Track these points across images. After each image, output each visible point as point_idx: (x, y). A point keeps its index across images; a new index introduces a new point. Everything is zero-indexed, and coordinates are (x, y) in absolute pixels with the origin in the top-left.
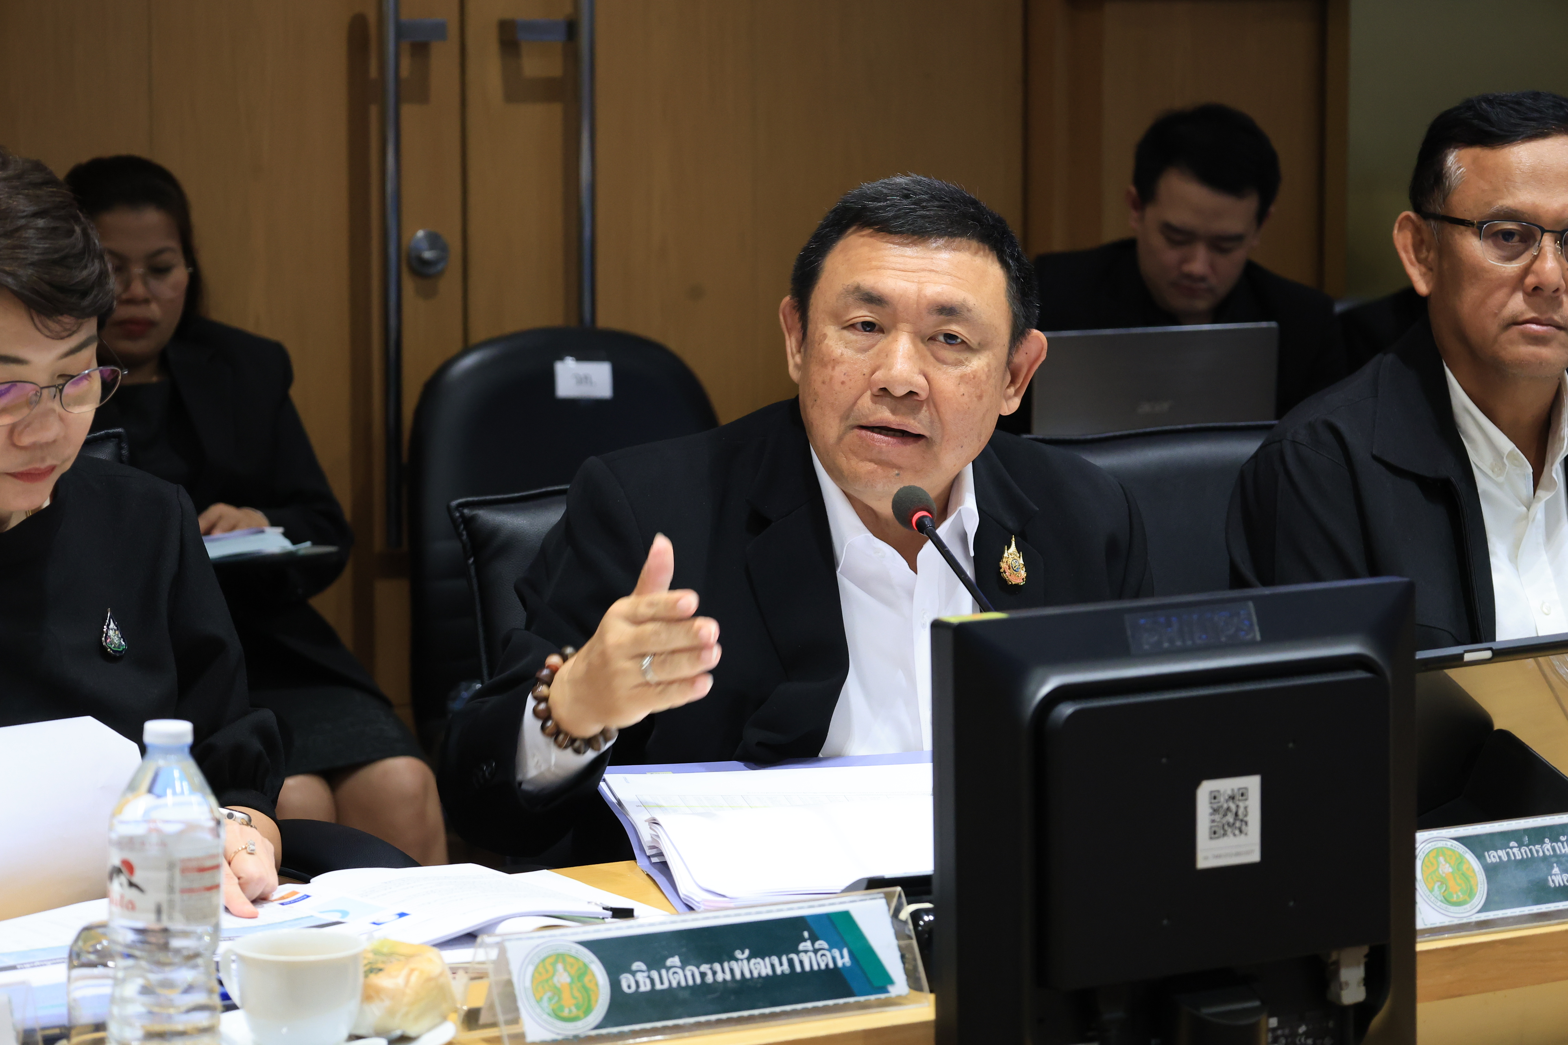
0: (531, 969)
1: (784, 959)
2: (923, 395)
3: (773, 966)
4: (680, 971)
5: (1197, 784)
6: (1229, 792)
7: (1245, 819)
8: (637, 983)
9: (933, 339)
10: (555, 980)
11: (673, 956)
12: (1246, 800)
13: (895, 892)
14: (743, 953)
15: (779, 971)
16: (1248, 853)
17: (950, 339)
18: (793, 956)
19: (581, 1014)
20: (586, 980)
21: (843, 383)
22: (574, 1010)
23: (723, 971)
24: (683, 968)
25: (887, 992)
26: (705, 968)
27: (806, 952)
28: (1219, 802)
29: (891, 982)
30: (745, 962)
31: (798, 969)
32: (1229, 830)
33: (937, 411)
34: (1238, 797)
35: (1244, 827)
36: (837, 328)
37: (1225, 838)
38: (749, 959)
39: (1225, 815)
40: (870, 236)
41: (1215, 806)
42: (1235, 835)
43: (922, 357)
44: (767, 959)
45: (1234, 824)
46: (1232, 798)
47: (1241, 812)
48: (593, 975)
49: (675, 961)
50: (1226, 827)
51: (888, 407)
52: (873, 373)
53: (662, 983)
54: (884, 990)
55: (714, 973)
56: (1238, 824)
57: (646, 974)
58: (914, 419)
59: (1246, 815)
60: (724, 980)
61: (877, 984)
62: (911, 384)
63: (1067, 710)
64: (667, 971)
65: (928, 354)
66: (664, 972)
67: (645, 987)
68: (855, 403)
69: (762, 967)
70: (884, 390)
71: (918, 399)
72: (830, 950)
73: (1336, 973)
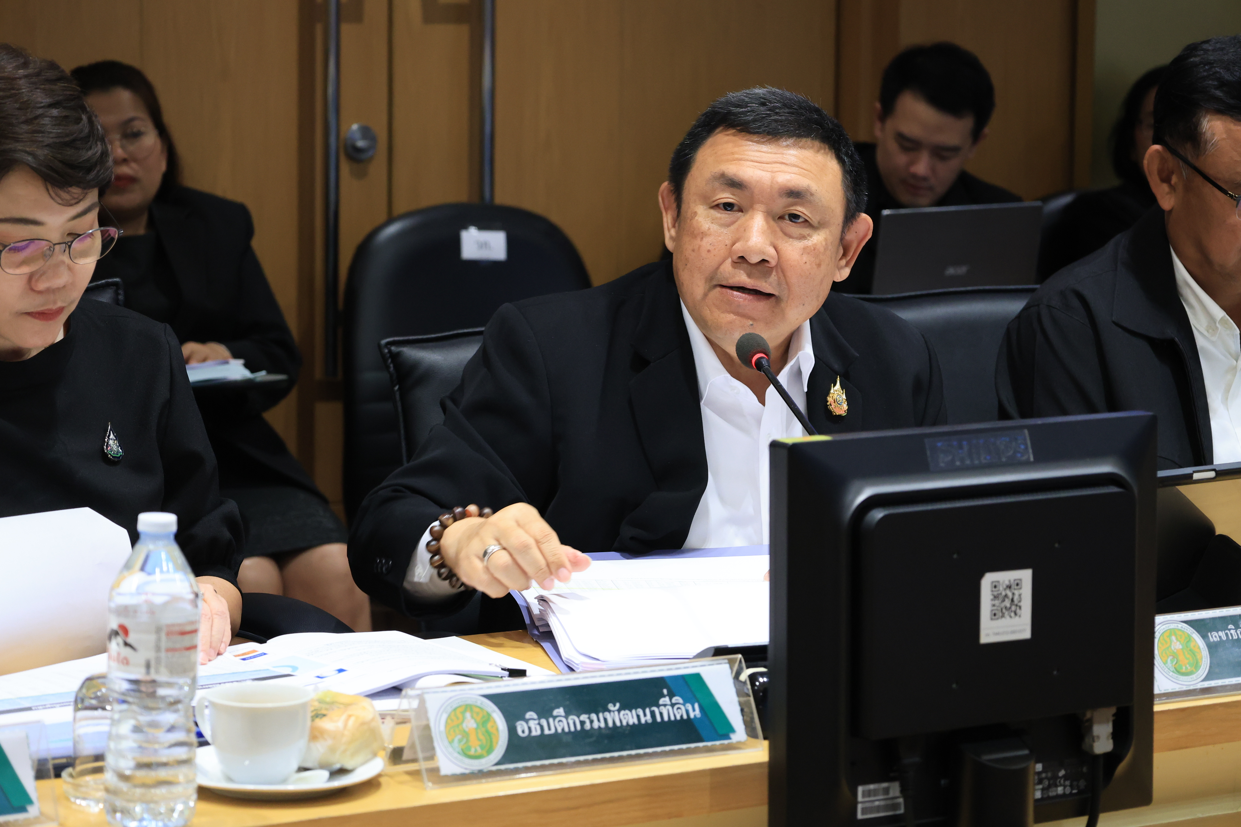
0: (445, 716)
1: (648, 711)
2: (773, 263)
3: (638, 716)
4: (564, 720)
5: (981, 576)
6: (1007, 583)
7: (1019, 604)
8: (530, 729)
9: (781, 218)
10: (464, 725)
11: (558, 707)
12: (1020, 588)
13: (736, 659)
14: (615, 706)
15: (643, 721)
16: (1021, 631)
18: (655, 709)
19: (484, 753)
20: (489, 725)
21: (709, 251)
22: (479, 750)
23: (599, 720)
24: (566, 717)
25: (730, 738)
26: (584, 717)
27: (665, 705)
28: (998, 591)
29: (733, 730)
30: (616, 713)
31: (659, 719)
32: (1006, 613)
33: (784, 276)
34: (1014, 586)
35: (1018, 611)
36: (705, 207)
37: (1003, 619)
38: (619, 711)
39: (1003, 601)
40: (734, 135)
41: (995, 593)
42: (1011, 617)
43: (773, 232)
44: (634, 711)
45: (1010, 608)
46: (1009, 587)
47: (1016, 598)
48: (495, 722)
49: (560, 711)
50: (1004, 610)
51: (745, 272)
52: (734, 244)
53: (549, 729)
54: (727, 737)
55: (592, 722)
56: (1014, 608)
57: (537, 722)
58: (766, 282)
59: (1020, 601)
60: (599, 727)
61: (721, 732)
62: (764, 253)
63: (878, 514)
64: (554, 720)
65: (778, 229)
66: (551, 720)
67: (536, 732)
68: (718, 268)
69: (629, 718)
70: (742, 258)
71: (769, 266)
72: (684, 705)
73: (1090, 728)
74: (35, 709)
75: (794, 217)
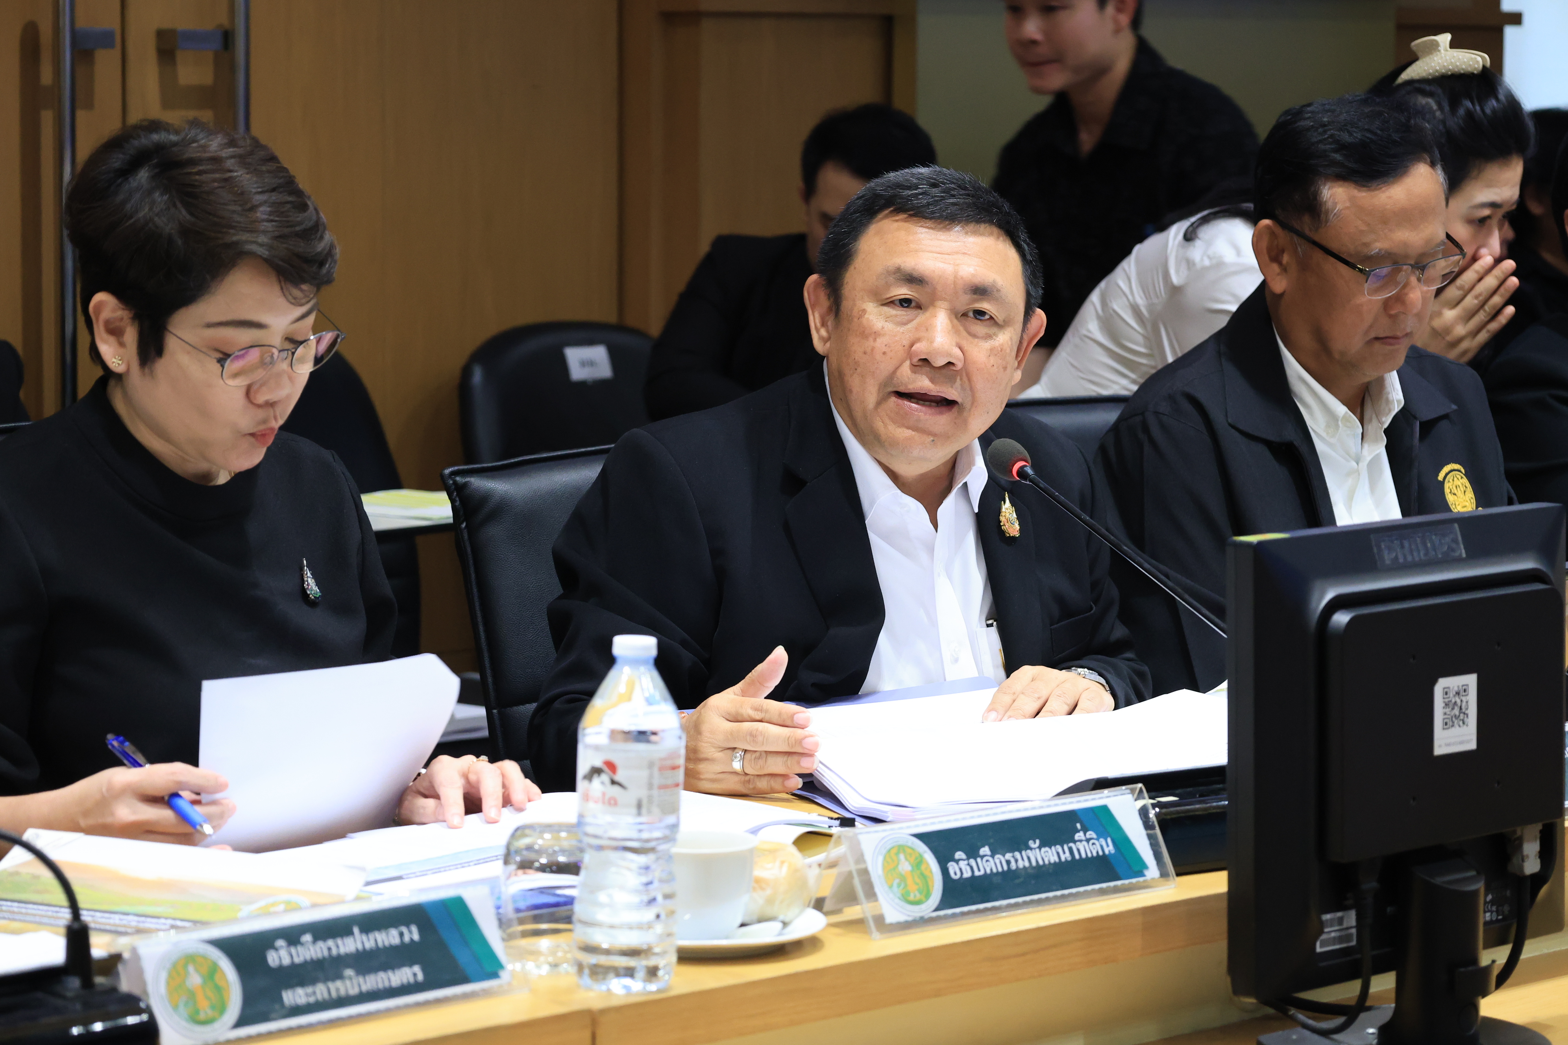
0: (881, 858)
1: (1066, 847)
2: (959, 365)
3: (1058, 854)
4: (990, 859)
5: (1435, 682)
6: (1456, 689)
7: (1466, 712)
8: (961, 870)
9: (965, 315)
10: (900, 868)
11: (984, 846)
12: (1467, 695)
13: (1136, 789)
14: (1035, 843)
15: (1063, 859)
16: (1468, 741)
17: (979, 315)
18: (1071, 845)
19: (924, 899)
20: (923, 867)
21: (884, 353)
22: (918, 895)
23: (1023, 859)
24: (993, 856)
25: (1144, 876)
26: (1008, 856)
27: (1081, 841)
28: (1449, 698)
29: (1146, 867)
30: (1037, 850)
31: (1077, 857)
32: (1456, 722)
33: (969, 380)
34: (1462, 693)
35: (1465, 719)
36: (875, 305)
37: (1453, 729)
38: (1040, 848)
39: (1453, 709)
40: (905, 220)
41: (1447, 700)
42: (1459, 726)
43: (957, 332)
44: (1053, 848)
45: (1459, 716)
46: (1458, 693)
47: (1464, 704)
48: (928, 864)
49: (985, 850)
50: (1454, 719)
51: (928, 377)
52: (912, 345)
53: (979, 870)
54: (1140, 874)
55: (1016, 861)
56: (1460, 717)
57: (966, 862)
58: (952, 387)
59: (1467, 709)
60: (1024, 867)
61: (1136, 869)
62: (950, 355)
63: (1342, 618)
64: (982, 859)
65: (961, 328)
66: (979, 860)
67: (967, 874)
68: (894, 372)
69: (1050, 855)
70: (925, 361)
71: (954, 368)
72: (1098, 839)
73: (1520, 847)
74: (407, 878)
75: (979, 314)
